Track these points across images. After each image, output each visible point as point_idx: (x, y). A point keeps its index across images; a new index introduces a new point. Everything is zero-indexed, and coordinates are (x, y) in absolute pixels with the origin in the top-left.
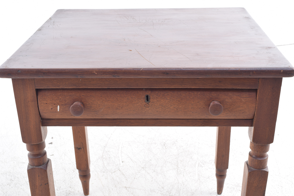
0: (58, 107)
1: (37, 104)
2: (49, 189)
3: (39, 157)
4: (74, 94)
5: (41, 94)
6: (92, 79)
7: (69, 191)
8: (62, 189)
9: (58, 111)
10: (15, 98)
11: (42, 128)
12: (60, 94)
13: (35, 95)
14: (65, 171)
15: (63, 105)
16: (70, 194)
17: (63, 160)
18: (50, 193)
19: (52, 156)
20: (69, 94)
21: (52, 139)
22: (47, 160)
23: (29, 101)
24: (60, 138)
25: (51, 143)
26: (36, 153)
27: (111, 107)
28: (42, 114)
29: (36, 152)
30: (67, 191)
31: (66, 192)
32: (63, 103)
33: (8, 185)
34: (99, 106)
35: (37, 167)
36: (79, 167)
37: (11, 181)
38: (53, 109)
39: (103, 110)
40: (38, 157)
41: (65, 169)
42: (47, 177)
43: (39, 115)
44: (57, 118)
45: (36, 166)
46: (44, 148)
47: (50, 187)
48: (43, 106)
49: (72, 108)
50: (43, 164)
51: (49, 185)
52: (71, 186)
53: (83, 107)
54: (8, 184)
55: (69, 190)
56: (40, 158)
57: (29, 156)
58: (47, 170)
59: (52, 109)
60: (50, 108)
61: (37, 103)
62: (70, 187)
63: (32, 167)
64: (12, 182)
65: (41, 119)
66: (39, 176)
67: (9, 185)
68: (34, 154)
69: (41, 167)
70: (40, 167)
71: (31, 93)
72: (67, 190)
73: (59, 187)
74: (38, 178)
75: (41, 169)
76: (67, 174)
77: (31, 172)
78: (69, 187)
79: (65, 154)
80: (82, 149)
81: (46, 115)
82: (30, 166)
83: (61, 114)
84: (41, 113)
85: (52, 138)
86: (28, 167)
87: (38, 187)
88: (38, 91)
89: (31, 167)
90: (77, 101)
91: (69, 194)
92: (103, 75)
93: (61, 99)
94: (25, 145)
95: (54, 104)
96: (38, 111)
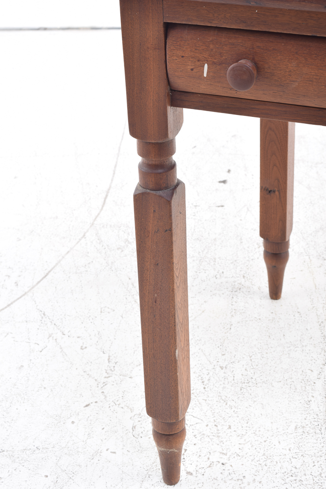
0: (206, 66)
1: (164, 56)
2: (172, 243)
3: (160, 171)
4: (240, 41)
5: (174, 35)
6: (281, 10)
7: (240, 284)
8: (226, 277)
9: (205, 75)
10: (123, 37)
11: (170, 110)
12: (211, 39)
13: (163, 36)
14: (241, 243)
15: (215, 64)
16: (241, 290)
17: (241, 220)
18: (172, 250)
19: (220, 208)
20: (230, 41)
21: (228, 174)
22: (176, 181)
23: (148, 48)
24: (246, 175)
25: (224, 182)
26: (154, 163)
27: (316, 79)
28: (171, 80)
29: (155, 161)
30: (236, 284)
31: (233, 284)
32: (215, 59)
33: (118, 249)
34: (290, 75)
35: (152, 192)
36: (264, 232)
37: (127, 243)
38: (195, 71)
39: (297, 84)
40: (156, 171)
41: (241, 239)
42: (171, 216)
43: (166, 81)
44: (201, 92)
45: (151, 190)
46: (172, 154)
47: (174, 239)
48: (176, 61)
49: (231, 70)
50: (166, 188)
51: (172, 233)
52: (245, 275)
53: (255, 72)
54: (120, 248)
55: (239, 282)
56: (160, 173)
57: (140, 167)
58: (173, 202)
59: (192, 70)
60: (190, 67)
61: (164, 53)
62: (244, 277)
63: (144, 190)
64: (127, 246)
65: (171, 90)
66: (154, 211)
67: (121, 250)
68: (150, 163)
69: (160, 193)
70: (158, 192)
71: (153, 31)
72: (235, 282)
73: (221, 272)
74: (152, 215)
75: (160, 196)
76: (244, 249)
77: (140, 200)
78: (242, 276)
79: (248, 208)
80: (277, 193)
81: (181, 83)
82: (141, 188)
83: (211, 84)
84: (169, 76)
85: (229, 171)
86: (137, 189)
87: (150, 234)
88: (168, 27)
89: (142, 190)
90: (244, 59)
91: (238, 290)
92: (304, 3)
93: (212, 50)
94: (134, 141)
95: (198, 61)
96: (165, 72)
